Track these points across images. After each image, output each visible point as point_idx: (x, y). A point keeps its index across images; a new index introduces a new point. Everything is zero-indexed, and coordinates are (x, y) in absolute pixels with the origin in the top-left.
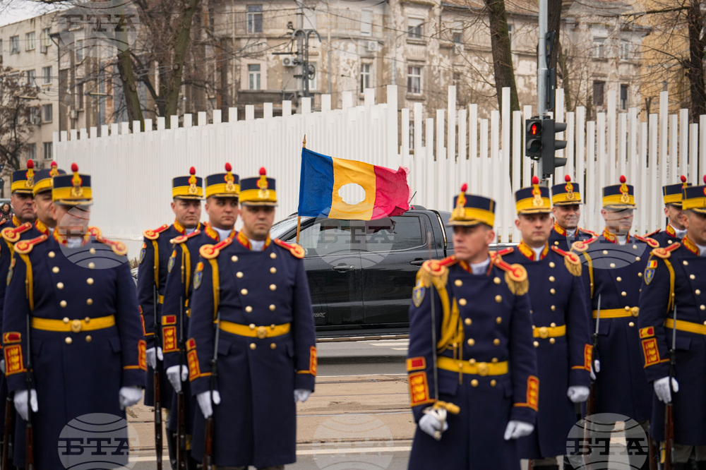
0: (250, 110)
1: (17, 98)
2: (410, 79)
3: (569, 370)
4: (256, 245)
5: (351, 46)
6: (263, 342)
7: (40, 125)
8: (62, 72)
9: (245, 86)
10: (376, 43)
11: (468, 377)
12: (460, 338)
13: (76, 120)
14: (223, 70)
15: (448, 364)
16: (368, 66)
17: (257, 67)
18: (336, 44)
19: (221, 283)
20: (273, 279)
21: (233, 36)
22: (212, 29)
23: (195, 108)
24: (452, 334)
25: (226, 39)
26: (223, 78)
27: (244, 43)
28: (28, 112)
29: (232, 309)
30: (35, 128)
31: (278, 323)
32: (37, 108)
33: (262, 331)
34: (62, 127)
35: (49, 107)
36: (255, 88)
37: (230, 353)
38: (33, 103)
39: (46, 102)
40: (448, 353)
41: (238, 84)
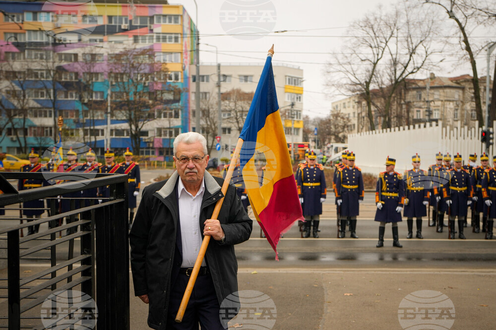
0: (417, 126)
1: (344, 122)
2: (472, 114)
3: (423, 197)
4: (351, 168)
5: (451, 103)
6: (351, 189)
7: (351, 130)
8: (359, 114)
9: (415, 117)
10: (460, 102)
11: (387, 196)
12: (386, 188)
13: (362, 129)
14: (408, 112)
15: (384, 194)
16: (457, 110)
17: (419, 111)
18: (446, 103)
19: (343, 176)
20: (354, 176)
21: (412, 101)
22: (405, 99)
23: (399, 125)
24: (384, 188)
25: (409, 102)
26: (408, 115)
27: (415, 103)
28: (348, 126)
29: (345, 182)
30: (350, 131)
31: (355, 185)
32: (351, 125)
33: (351, 187)
34: (358, 132)
35: (354, 125)
36: (419, 118)
37: (345, 192)
38: (349, 124)
39: (353, 123)
40: (383, 191)
41: (413, 116)
